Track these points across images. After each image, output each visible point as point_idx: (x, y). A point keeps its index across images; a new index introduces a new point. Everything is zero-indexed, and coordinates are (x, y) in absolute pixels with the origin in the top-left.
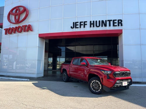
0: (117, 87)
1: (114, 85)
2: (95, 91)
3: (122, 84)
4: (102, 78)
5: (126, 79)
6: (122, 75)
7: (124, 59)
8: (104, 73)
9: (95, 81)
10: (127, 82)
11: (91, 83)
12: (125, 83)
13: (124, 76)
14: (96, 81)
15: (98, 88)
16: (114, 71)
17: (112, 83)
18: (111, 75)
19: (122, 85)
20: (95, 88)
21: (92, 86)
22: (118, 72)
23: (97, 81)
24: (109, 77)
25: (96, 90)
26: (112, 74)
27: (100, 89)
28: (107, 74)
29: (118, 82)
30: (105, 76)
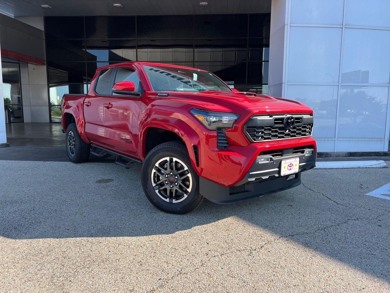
0: (260, 181)
1: (245, 173)
2: (168, 200)
3: (280, 167)
4: (196, 148)
5: (295, 149)
6: (280, 128)
7: (285, 79)
8: (206, 124)
9: (168, 159)
10: (298, 159)
11: (153, 166)
12: (291, 165)
13: (288, 135)
14: (171, 160)
15: (181, 187)
16: (249, 112)
17: (240, 164)
18: (236, 130)
19: (279, 172)
20: (168, 187)
21: (159, 180)
22: (267, 118)
23: (175, 159)
24: (228, 139)
25: (171, 197)
26: (240, 126)
27: (186, 192)
28: (219, 129)
29: (262, 160)
30: (208, 138)
